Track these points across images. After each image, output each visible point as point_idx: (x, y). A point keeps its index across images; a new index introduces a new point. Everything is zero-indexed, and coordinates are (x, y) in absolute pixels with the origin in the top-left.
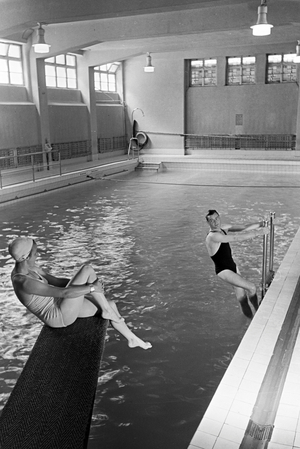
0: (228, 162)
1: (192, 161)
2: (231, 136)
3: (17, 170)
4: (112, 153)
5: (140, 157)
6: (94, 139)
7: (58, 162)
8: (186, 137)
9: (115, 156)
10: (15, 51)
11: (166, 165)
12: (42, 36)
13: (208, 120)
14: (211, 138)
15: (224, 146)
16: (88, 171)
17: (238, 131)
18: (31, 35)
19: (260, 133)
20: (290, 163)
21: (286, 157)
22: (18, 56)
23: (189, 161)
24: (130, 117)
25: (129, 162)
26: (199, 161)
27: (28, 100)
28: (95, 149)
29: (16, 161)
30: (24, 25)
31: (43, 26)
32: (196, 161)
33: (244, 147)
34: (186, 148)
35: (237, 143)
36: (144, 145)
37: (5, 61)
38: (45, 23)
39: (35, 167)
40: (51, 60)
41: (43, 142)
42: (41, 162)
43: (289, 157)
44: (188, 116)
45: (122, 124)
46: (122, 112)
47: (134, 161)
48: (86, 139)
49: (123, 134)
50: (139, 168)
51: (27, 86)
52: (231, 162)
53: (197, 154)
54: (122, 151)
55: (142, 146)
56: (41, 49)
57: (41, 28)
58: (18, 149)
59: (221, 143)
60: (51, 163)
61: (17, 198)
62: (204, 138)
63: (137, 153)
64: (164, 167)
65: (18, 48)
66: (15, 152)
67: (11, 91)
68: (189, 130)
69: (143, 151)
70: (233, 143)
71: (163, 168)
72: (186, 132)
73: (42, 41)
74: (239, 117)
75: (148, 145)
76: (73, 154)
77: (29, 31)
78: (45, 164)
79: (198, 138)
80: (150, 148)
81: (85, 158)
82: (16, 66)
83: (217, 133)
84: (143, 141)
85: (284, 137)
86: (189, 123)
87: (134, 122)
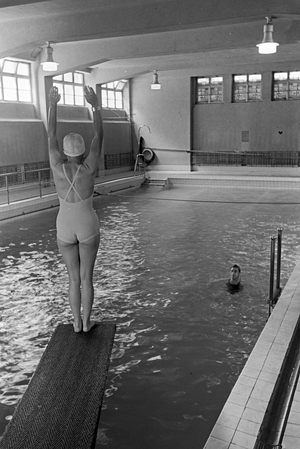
0: (234, 178)
1: (199, 177)
2: (238, 152)
3: (24, 186)
4: (119, 170)
5: (147, 173)
8: (192, 154)
9: (122, 172)
10: (23, 69)
11: (172, 181)
12: (50, 54)
13: (214, 138)
14: (217, 155)
15: (230, 163)
17: (245, 147)
18: (39, 53)
19: (266, 150)
20: (297, 179)
21: (292, 174)
22: (27, 74)
23: (196, 177)
24: (137, 130)
25: (135, 178)
26: (206, 177)
27: (36, 117)
28: (102, 166)
29: (23, 178)
30: (34, 44)
31: (52, 45)
32: (202, 177)
33: (251, 164)
34: (192, 165)
35: (243, 160)
36: (151, 161)
37: (13, 79)
38: (53, 42)
39: (42, 183)
40: (59, 78)
43: (296, 174)
44: (195, 133)
45: (128, 140)
46: (129, 128)
47: (141, 177)
49: (130, 150)
50: (146, 184)
51: (35, 103)
52: (238, 178)
53: (203, 171)
54: (129, 168)
55: (149, 163)
56: (49, 67)
57: (49, 47)
58: (25, 165)
59: (227, 159)
61: (24, 214)
62: (211, 155)
63: (143, 170)
64: (170, 183)
65: (27, 66)
66: (23, 168)
67: (18, 108)
68: (195, 146)
69: (149, 167)
70: (239, 159)
71: (169, 185)
72: (192, 149)
73: (50, 59)
74: (245, 134)
75: (155, 161)
77: (38, 50)
79: (204, 155)
80: (156, 164)
82: (24, 84)
83: (223, 150)
84: (149, 158)
85: (290, 154)
86: (195, 140)
87: (142, 139)
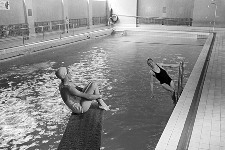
0: (158, 31)
1: (140, 31)
2: (160, 18)
3: (52, 33)
4: (98, 26)
5: (114, 28)
6: (91, 18)
7: (73, 29)
8: (137, 18)
9: (101, 27)
11: (127, 32)
13: (149, 10)
14: (150, 19)
15: (156, 24)
16: (88, 35)
17: (164, 16)
19: (175, 17)
20: (189, 33)
21: (187, 30)
23: (139, 30)
24: (109, 7)
25: (108, 30)
26: (144, 31)
28: (91, 23)
29: (51, 28)
32: (142, 31)
33: (167, 24)
34: (137, 24)
35: (163, 22)
39: (61, 31)
41: (65, 19)
42: (64, 29)
43: (189, 30)
44: (139, 8)
45: (105, 10)
46: (105, 5)
47: (111, 30)
48: (87, 18)
49: (105, 16)
50: (113, 33)
52: (160, 32)
53: (143, 27)
54: (105, 25)
55: (115, 22)
58: (52, 22)
59: (155, 22)
60: (69, 30)
61: (52, 47)
62: (147, 19)
63: (112, 26)
66: (51, 24)
68: (139, 14)
69: (115, 25)
70: (161, 22)
71: (125, 34)
72: (137, 16)
74: (164, 9)
75: (118, 22)
76: (80, 25)
78: (66, 30)
79: (143, 19)
81: (86, 28)
83: (153, 17)
84: (115, 20)
85: (187, 20)
86: (139, 11)
87: (111, 10)
